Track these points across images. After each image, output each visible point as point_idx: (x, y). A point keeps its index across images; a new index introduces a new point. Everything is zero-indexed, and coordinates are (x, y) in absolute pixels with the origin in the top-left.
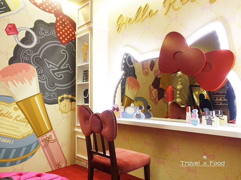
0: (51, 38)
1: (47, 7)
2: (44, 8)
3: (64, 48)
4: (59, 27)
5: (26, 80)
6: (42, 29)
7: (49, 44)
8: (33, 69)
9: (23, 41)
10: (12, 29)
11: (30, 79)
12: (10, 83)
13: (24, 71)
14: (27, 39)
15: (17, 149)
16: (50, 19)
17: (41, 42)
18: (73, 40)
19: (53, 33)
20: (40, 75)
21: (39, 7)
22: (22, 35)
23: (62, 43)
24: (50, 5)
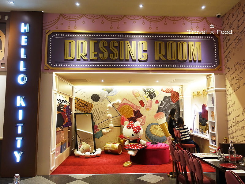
0: (170, 102)
1: (168, 91)
2: (166, 92)
3: (174, 104)
4: (172, 97)
5: (162, 118)
6: (166, 99)
7: (169, 104)
8: (164, 114)
9: (160, 105)
10: (157, 102)
11: (163, 117)
12: (157, 119)
13: (161, 115)
14: (161, 104)
15: (160, 140)
16: (169, 95)
17: (166, 104)
18: (178, 100)
19: (170, 99)
20: (166, 115)
21: (165, 92)
22: (160, 103)
23: (174, 103)
24: (169, 90)
